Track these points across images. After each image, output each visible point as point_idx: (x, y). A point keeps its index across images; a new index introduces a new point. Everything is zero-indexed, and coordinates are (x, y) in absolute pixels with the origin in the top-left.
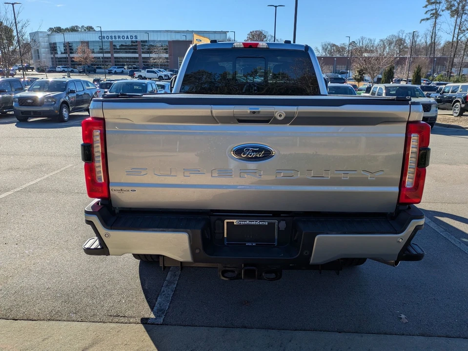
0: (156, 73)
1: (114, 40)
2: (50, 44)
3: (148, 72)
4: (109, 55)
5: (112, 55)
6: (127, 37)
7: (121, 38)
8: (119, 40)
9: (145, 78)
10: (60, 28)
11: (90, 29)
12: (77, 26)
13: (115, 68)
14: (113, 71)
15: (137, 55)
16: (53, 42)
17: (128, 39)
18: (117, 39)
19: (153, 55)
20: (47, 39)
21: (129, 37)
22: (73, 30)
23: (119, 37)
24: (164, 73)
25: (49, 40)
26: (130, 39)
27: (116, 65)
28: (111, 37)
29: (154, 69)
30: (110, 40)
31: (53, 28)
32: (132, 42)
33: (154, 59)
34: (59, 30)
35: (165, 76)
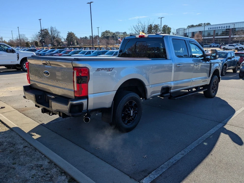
0: (234, 46)
1: (216, 29)
2: (184, 34)
3: (229, 45)
4: (212, 37)
5: (214, 37)
6: (224, 27)
7: (220, 28)
8: (219, 29)
9: (227, 49)
10: (193, 25)
11: (208, 24)
12: (201, 24)
13: (214, 44)
14: (212, 46)
15: (228, 37)
16: (185, 32)
17: (224, 28)
18: (218, 29)
19: (237, 36)
20: (183, 31)
21: (225, 27)
22: (200, 25)
23: (219, 27)
24: (240, 46)
25: (184, 32)
26: (225, 28)
27: (215, 42)
28: (215, 28)
29: (234, 44)
30: (214, 29)
31: (190, 25)
32: (227, 29)
33: (237, 38)
34: (192, 26)
35: (240, 47)
